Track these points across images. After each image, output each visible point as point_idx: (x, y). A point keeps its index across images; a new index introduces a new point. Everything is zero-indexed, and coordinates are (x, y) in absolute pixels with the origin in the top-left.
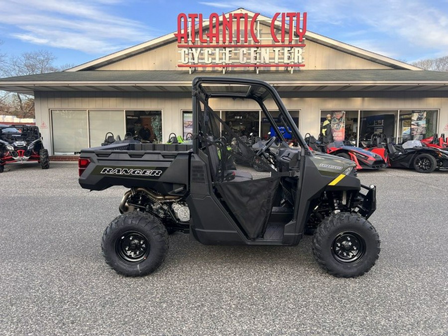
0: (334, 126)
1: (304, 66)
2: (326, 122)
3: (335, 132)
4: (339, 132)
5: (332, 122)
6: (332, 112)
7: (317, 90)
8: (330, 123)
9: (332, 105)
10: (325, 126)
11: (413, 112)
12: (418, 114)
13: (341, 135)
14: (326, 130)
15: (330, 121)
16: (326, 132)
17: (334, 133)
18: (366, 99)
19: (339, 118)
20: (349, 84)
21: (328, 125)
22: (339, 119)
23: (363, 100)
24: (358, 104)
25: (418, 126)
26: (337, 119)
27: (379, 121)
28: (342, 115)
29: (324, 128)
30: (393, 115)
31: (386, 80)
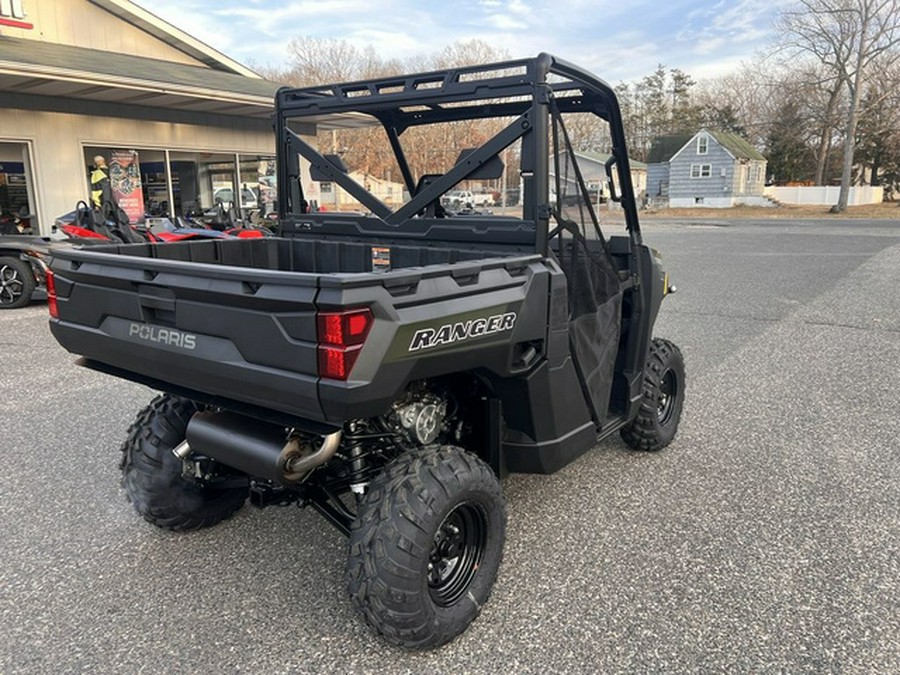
0: (118, 185)
1: (29, 26)
2: (98, 176)
3: (122, 197)
4: (130, 197)
5: (112, 175)
6: (108, 152)
8: (109, 177)
9: (110, 132)
10: (96, 184)
13: (136, 205)
14: (100, 192)
15: (107, 172)
16: (101, 197)
17: (121, 200)
18: (178, 125)
19: (125, 165)
21: (103, 180)
22: (127, 169)
23: (173, 128)
26: (121, 167)
28: (130, 159)
29: (97, 190)
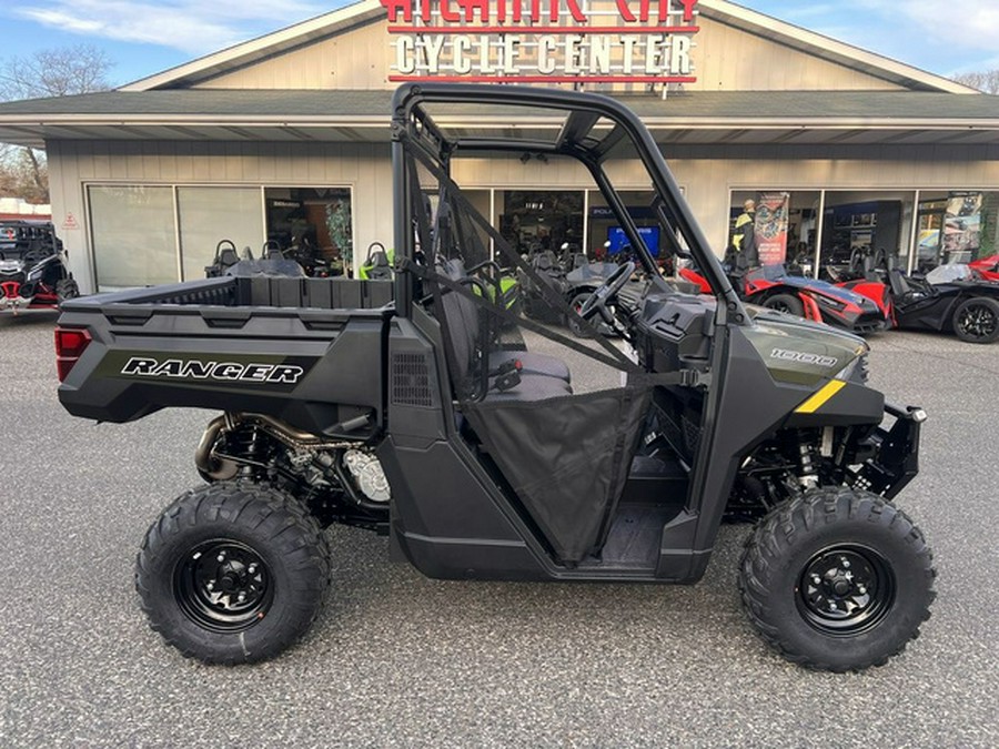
0: (762, 229)
1: (693, 80)
2: (744, 219)
3: (764, 241)
4: (773, 242)
5: (757, 219)
6: (758, 195)
7: (723, 141)
8: (753, 221)
9: (758, 176)
10: (739, 228)
11: (952, 195)
12: (962, 199)
13: (778, 250)
14: (742, 236)
15: (752, 216)
16: (742, 241)
17: (762, 245)
18: (840, 162)
19: (773, 208)
20: (804, 125)
21: (747, 224)
22: (774, 212)
23: (834, 166)
24: (821, 176)
25: (961, 228)
26: (769, 210)
27: (863, 216)
28: (780, 201)
29: (739, 234)
30: (899, 201)
31: (892, 117)
